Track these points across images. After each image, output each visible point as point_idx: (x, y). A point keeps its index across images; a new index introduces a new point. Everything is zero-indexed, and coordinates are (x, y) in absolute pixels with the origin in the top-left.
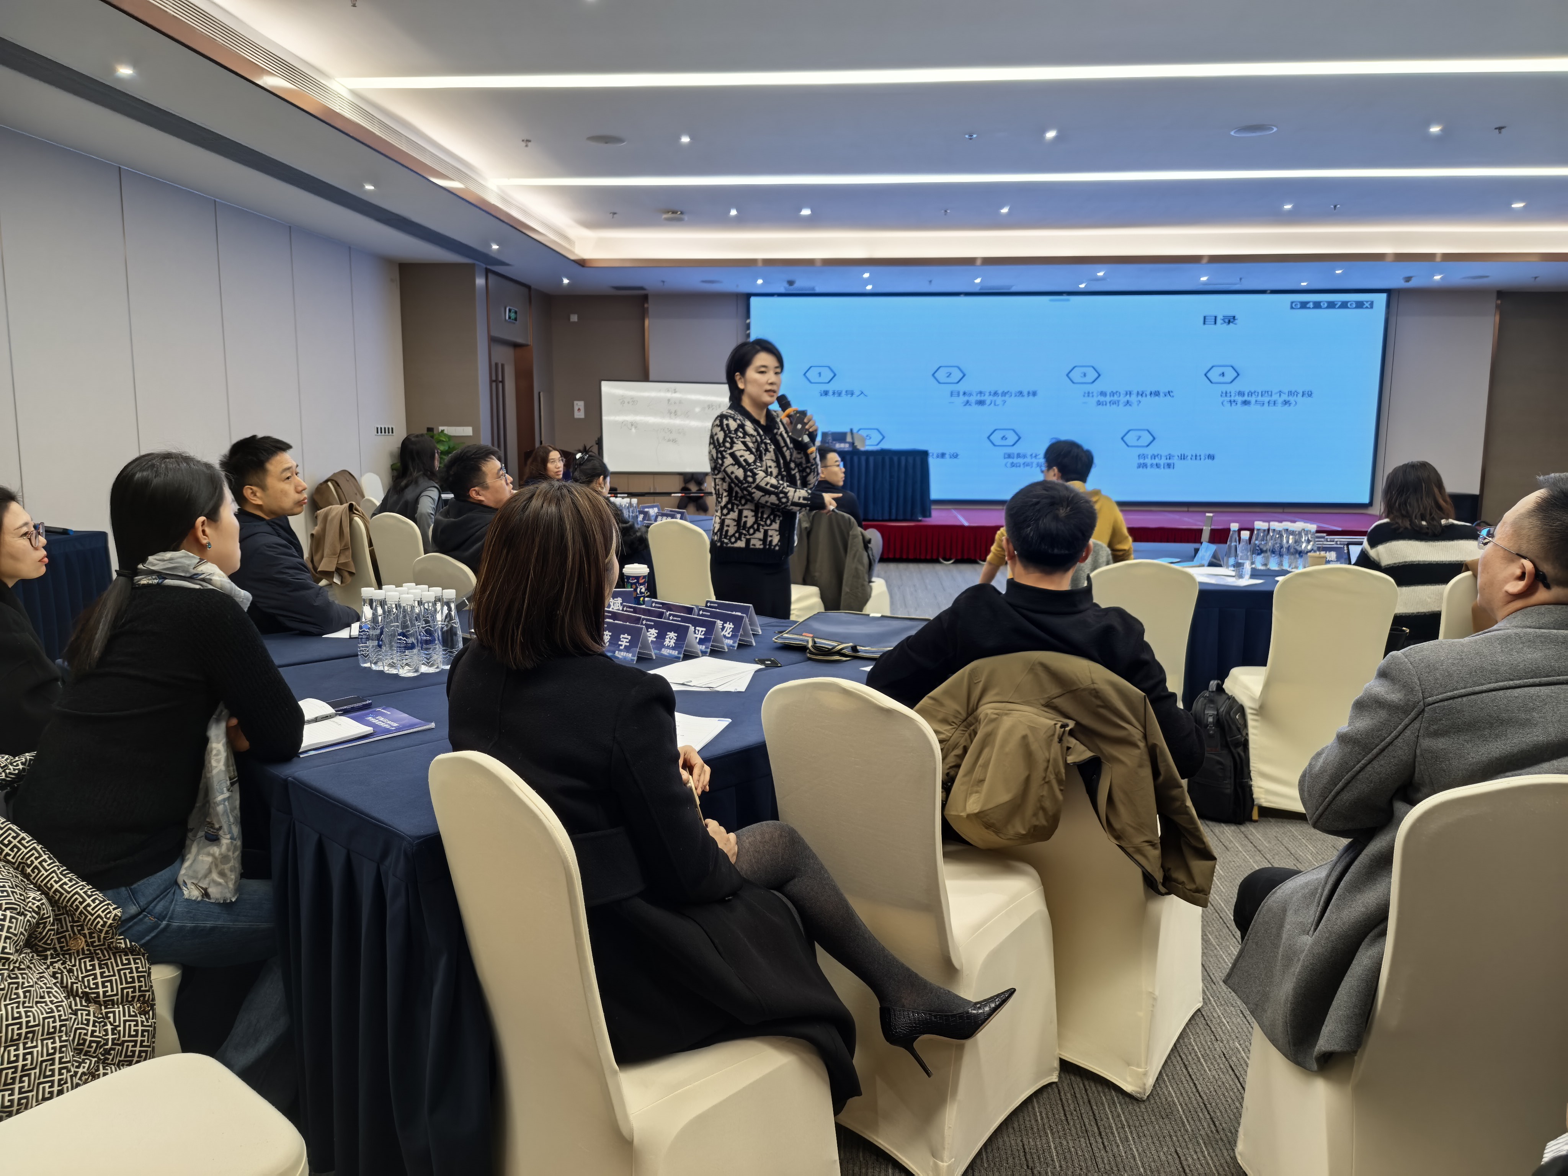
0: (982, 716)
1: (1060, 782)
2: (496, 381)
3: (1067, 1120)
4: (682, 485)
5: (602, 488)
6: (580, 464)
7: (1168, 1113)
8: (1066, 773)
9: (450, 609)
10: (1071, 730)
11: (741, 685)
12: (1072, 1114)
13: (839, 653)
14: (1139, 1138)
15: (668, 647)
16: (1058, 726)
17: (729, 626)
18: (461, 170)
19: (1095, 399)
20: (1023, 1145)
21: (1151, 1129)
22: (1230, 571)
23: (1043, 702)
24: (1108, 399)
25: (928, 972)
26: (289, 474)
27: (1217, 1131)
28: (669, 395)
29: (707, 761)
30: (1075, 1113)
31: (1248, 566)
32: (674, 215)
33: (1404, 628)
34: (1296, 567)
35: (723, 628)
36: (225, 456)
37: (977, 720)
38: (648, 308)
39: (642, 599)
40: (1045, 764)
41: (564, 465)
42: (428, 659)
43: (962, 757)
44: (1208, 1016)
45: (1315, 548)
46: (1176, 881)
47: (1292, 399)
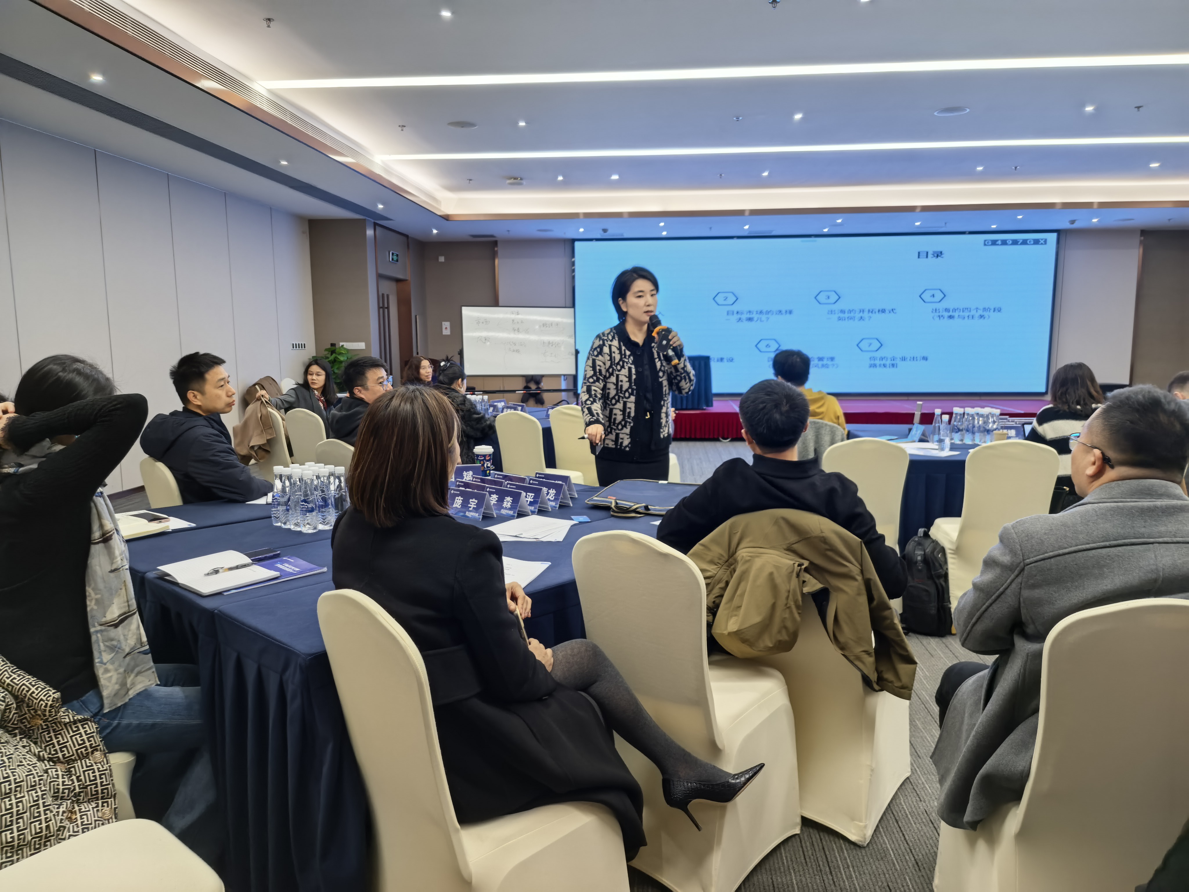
0: (739, 558)
1: (798, 607)
2: (383, 307)
3: (806, 862)
4: (525, 385)
5: (461, 388)
6: (444, 370)
7: (883, 856)
8: (802, 601)
9: (340, 482)
10: (805, 568)
11: (560, 536)
12: (810, 858)
13: (635, 511)
14: (860, 875)
15: (506, 508)
16: (796, 565)
17: (552, 492)
18: (353, 149)
19: (836, 316)
20: (773, 882)
21: (869, 868)
22: (935, 445)
23: (785, 547)
24: (846, 315)
25: (699, 753)
26: (223, 383)
27: (920, 870)
28: (513, 316)
29: (529, 595)
30: (812, 857)
31: (947, 441)
32: (515, 181)
33: (1065, 487)
34: (985, 442)
35: (548, 494)
36: (174, 367)
37: (736, 561)
38: (497, 251)
39: (488, 472)
40: (786, 594)
41: (433, 371)
42: (324, 520)
43: (724, 589)
44: (915, 783)
45: (999, 427)
46: (886, 680)
47: (986, 314)
